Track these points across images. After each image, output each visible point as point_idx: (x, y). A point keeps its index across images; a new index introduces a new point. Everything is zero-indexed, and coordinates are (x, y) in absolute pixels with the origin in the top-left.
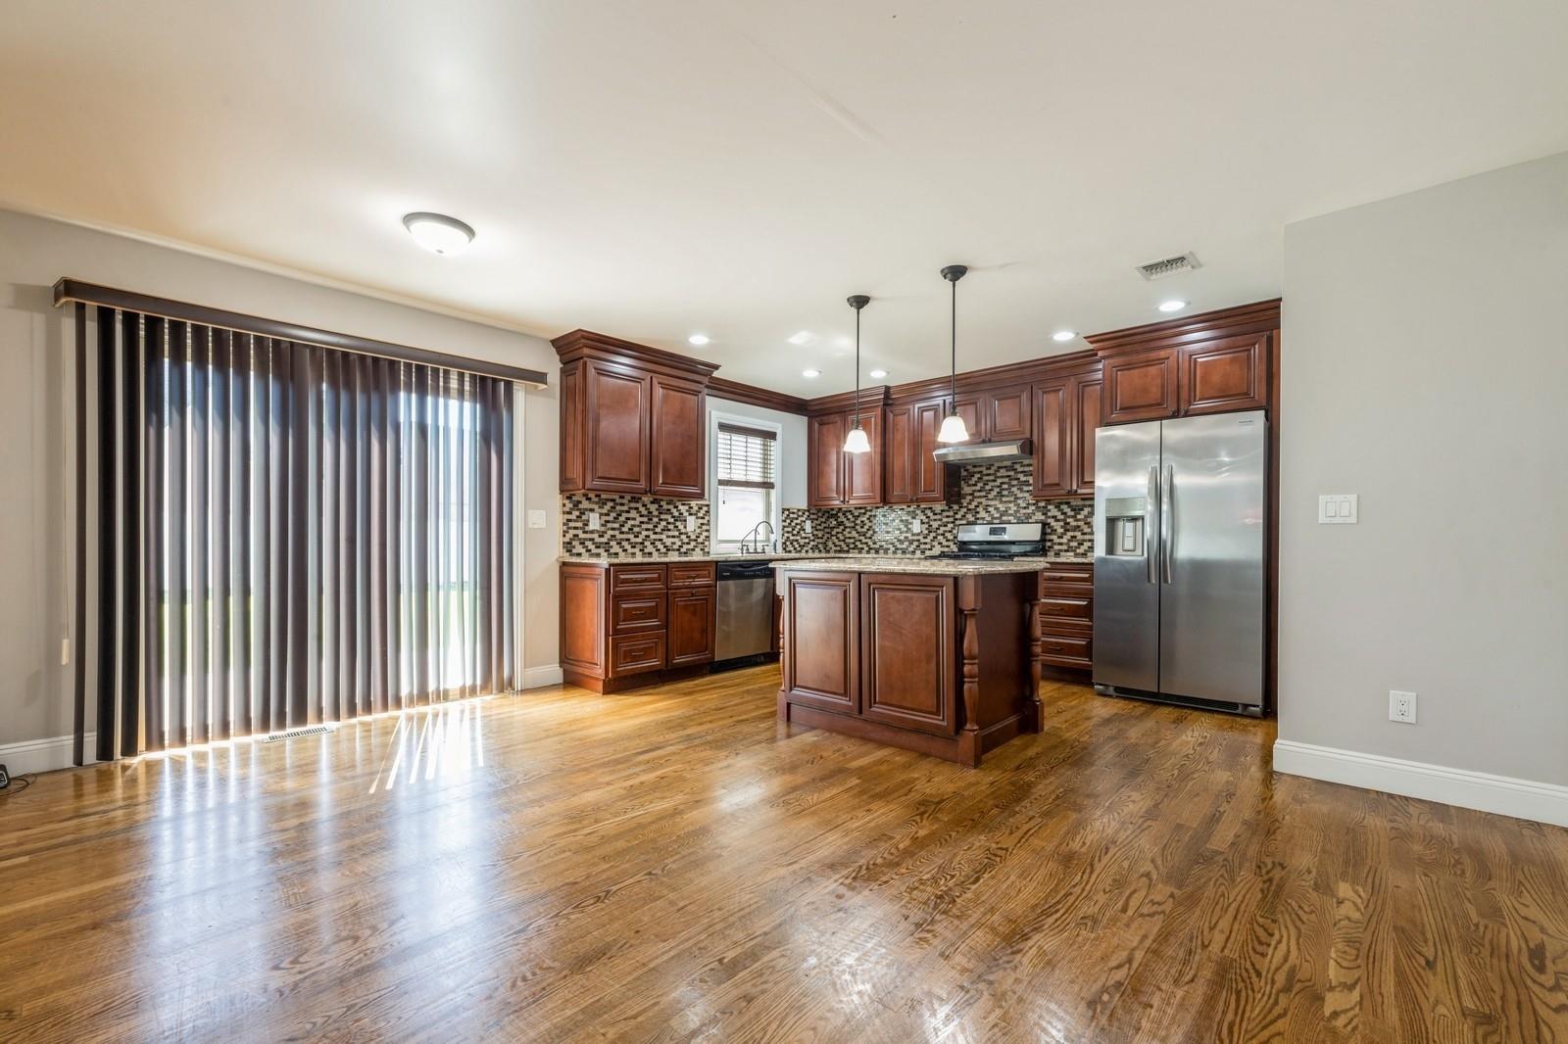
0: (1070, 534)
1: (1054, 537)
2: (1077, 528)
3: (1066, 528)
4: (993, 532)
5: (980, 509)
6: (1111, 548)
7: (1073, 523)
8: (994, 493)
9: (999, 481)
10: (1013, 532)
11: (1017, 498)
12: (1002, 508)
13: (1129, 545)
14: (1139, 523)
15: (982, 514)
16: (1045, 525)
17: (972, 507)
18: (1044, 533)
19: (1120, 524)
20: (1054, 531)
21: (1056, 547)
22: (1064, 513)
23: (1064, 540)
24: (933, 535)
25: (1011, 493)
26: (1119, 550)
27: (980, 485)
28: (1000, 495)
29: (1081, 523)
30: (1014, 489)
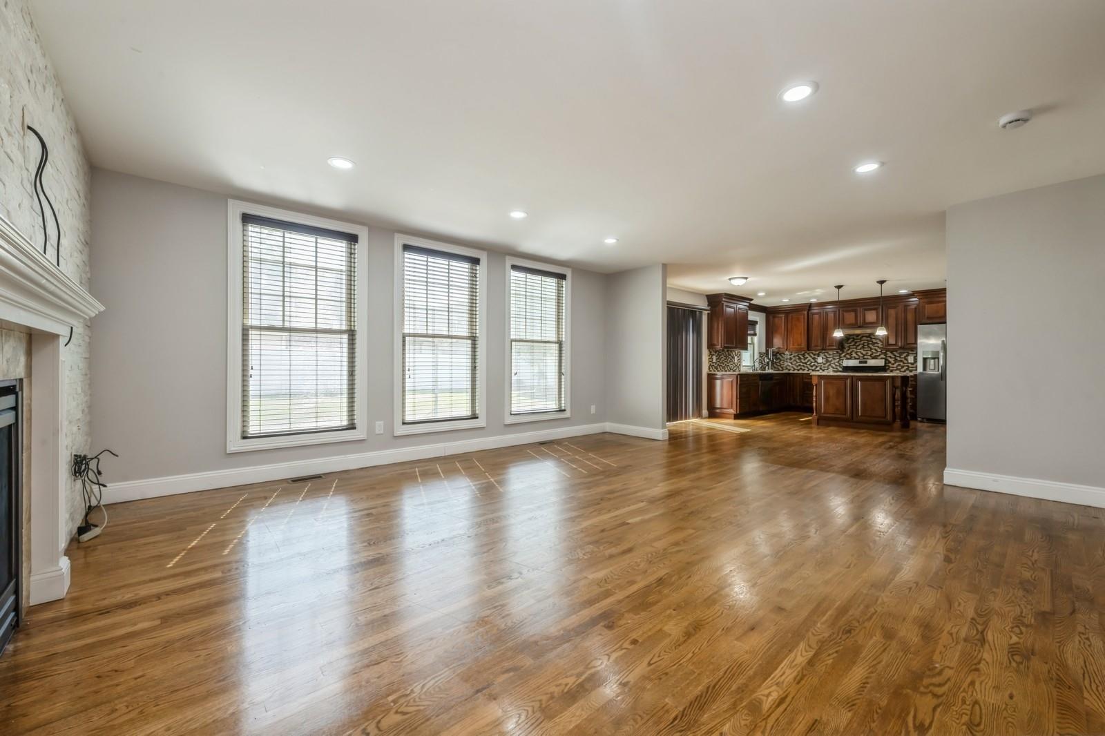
0: (897, 364)
1: (890, 365)
2: (901, 361)
3: (896, 361)
4: (860, 362)
5: (853, 353)
6: (925, 369)
7: (898, 359)
8: (861, 346)
9: (862, 342)
10: (872, 363)
11: (871, 349)
12: (864, 353)
13: (932, 367)
14: (937, 360)
15: (854, 355)
16: (886, 360)
17: (849, 352)
18: (885, 363)
19: (928, 361)
20: (890, 362)
21: (891, 369)
22: (895, 355)
23: (895, 366)
24: (828, 364)
25: (869, 347)
26: (928, 369)
27: (853, 343)
28: (863, 347)
29: (903, 359)
30: (871, 346)
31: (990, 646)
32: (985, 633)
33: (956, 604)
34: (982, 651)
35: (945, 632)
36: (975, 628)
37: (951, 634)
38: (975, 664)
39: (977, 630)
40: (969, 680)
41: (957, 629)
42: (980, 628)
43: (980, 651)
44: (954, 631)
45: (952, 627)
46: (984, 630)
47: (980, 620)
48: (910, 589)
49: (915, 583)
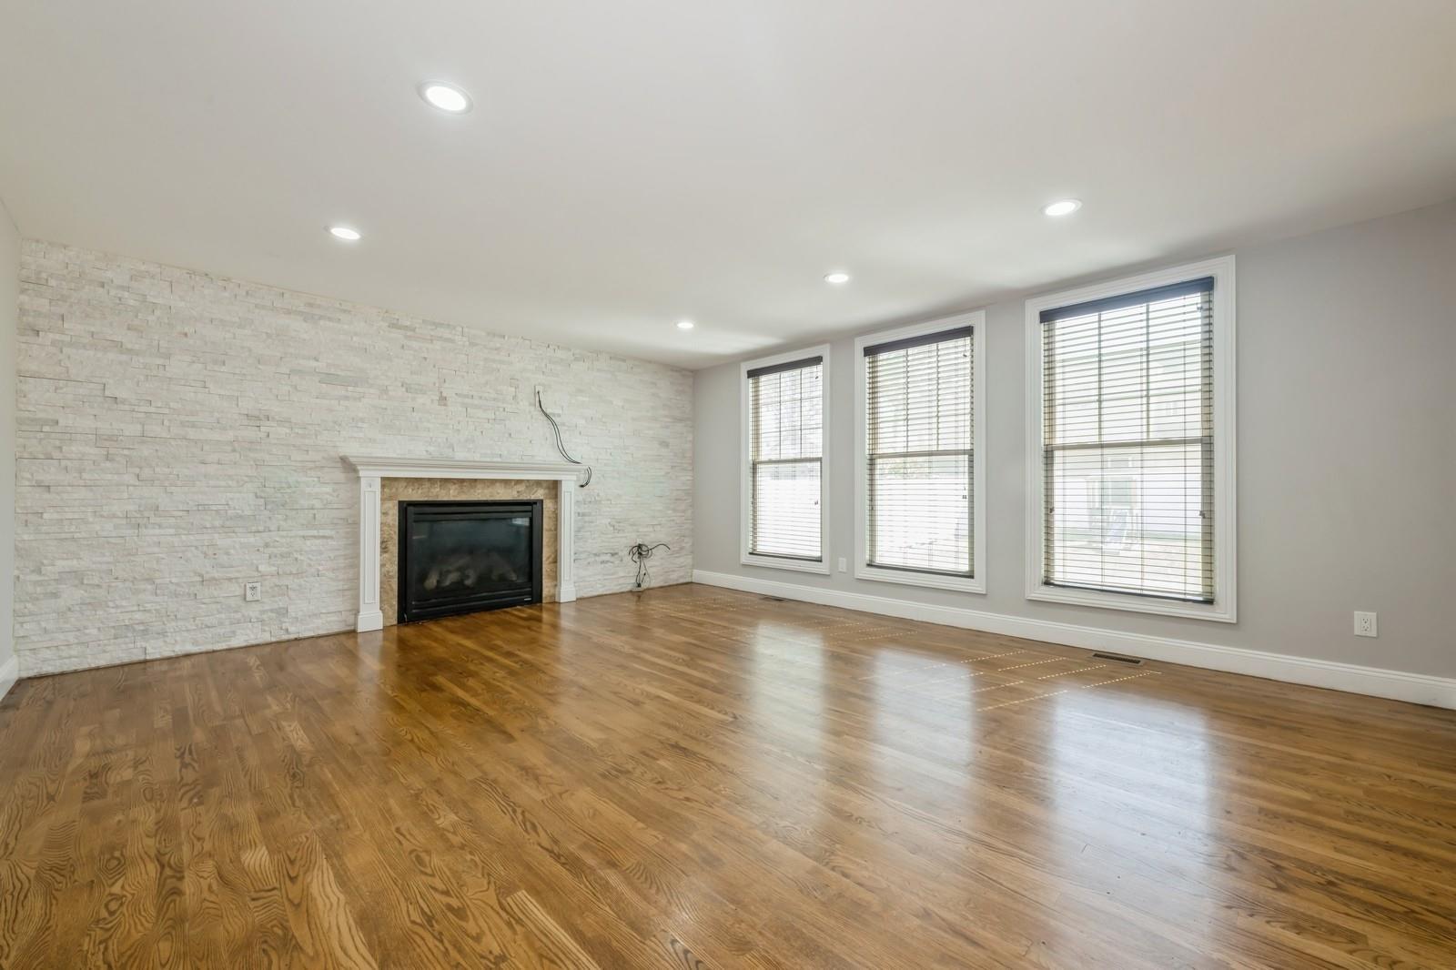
31: (149, 856)
32: (158, 867)
33: (215, 887)
34: (157, 845)
35: (207, 837)
36: (174, 866)
37: (199, 839)
38: (160, 827)
39: (170, 867)
40: (162, 811)
41: (195, 850)
42: (168, 872)
43: (160, 843)
44: (198, 845)
45: (203, 848)
46: (161, 873)
47: (171, 883)
48: (292, 862)
49: (296, 877)
